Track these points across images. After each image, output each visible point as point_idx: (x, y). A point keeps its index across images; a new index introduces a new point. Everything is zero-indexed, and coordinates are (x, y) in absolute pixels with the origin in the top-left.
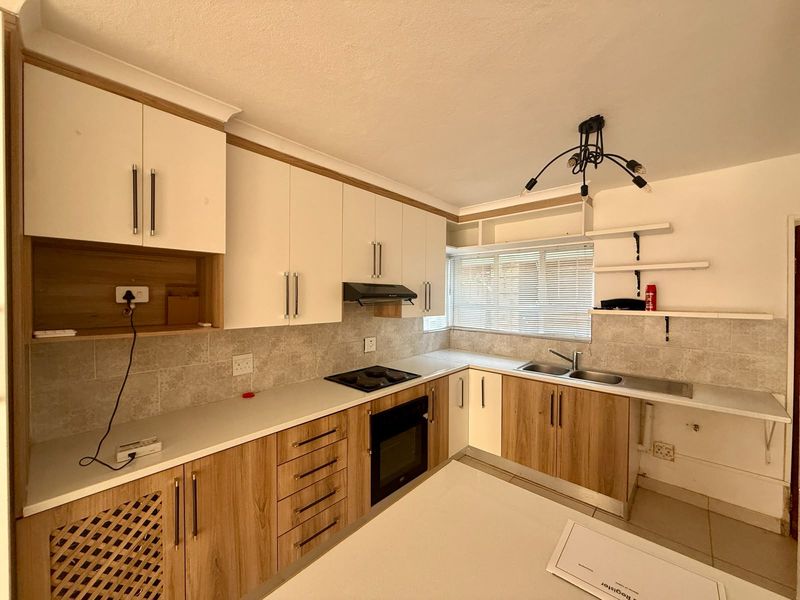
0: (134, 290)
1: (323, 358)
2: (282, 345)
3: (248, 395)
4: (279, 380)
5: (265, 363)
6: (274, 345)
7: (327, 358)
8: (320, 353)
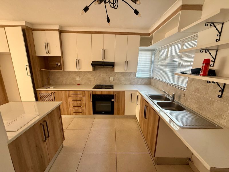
0: (58, 63)
1: (97, 80)
2: (86, 76)
3: (79, 85)
4: (85, 83)
5: (82, 79)
6: (84, 75)
7: (98, 80)
8: (96, 79)
